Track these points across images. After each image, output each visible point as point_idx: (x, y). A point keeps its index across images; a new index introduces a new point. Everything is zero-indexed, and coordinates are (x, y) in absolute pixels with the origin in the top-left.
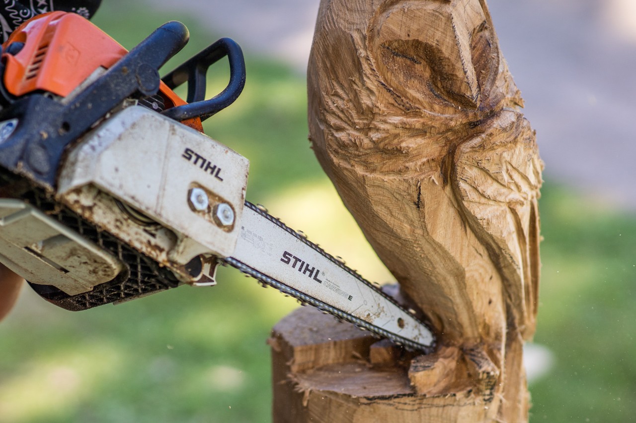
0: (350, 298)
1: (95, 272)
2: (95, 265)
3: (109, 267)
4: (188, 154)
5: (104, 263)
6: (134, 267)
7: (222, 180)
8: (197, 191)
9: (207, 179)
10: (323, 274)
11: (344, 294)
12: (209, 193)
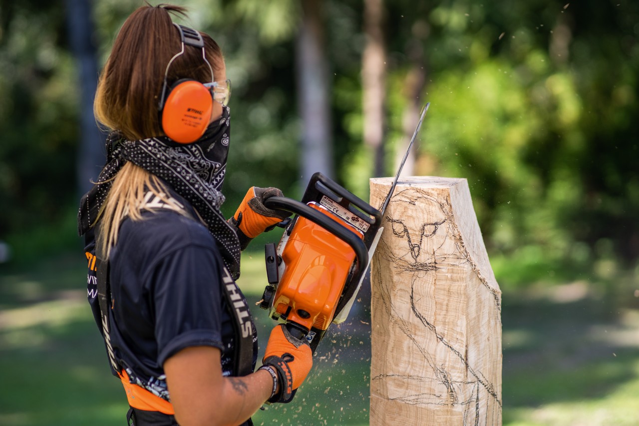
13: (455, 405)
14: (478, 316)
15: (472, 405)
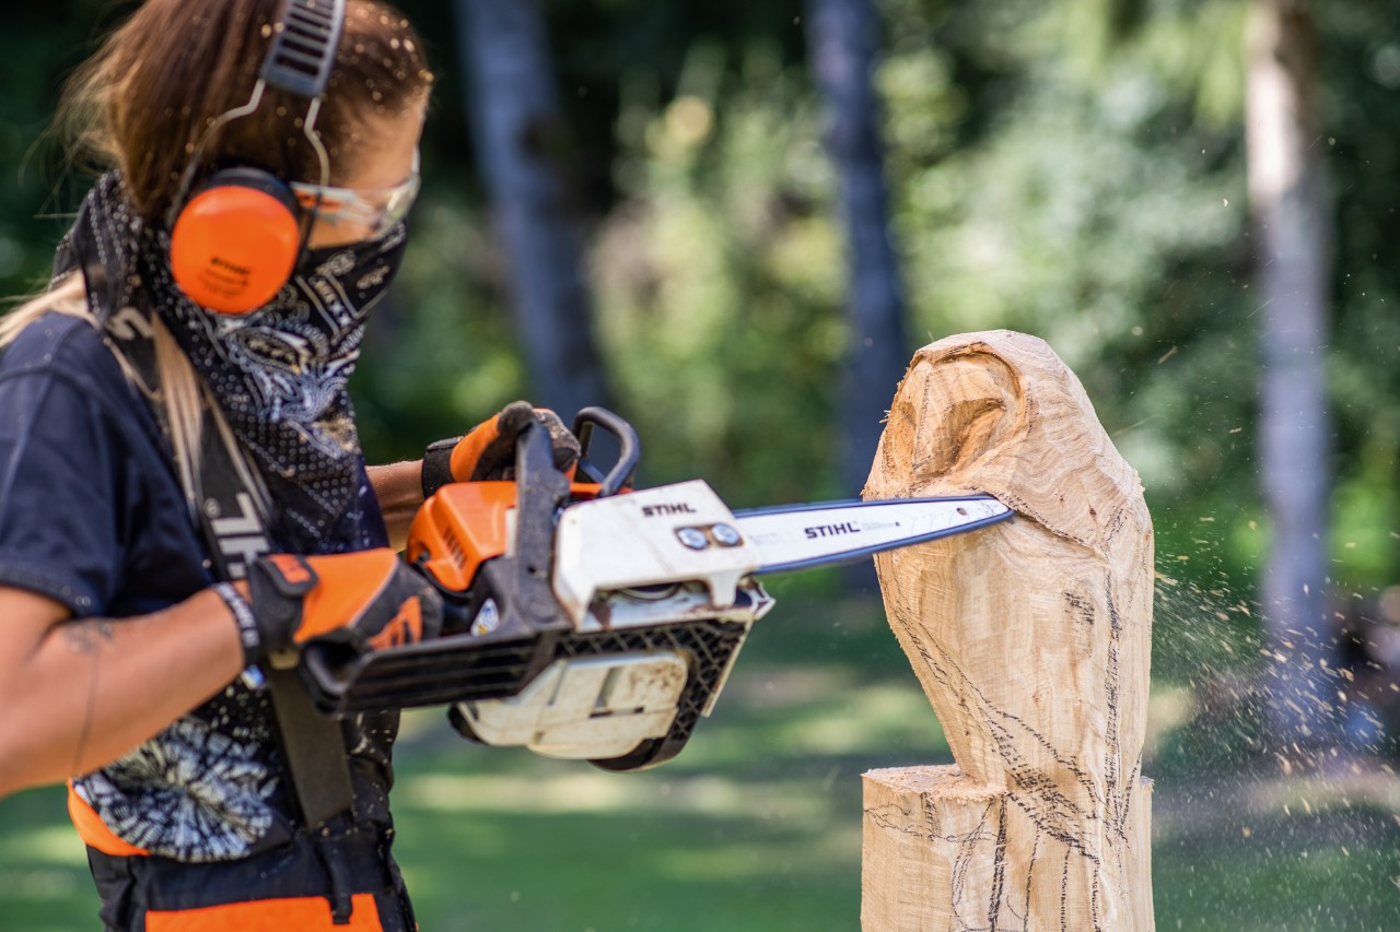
0: (897, 524)
1: (666, 684)
2: (661, 675)
3: (674, 667)
4: (648, 511)
5: (667, 666)
6: (695, 645)
7: (693, 511)
8: (682, 534)
9: (682, 519)
10: (855, 522)
11: (891, 525)
12: (698, 528)
13: (936, 840)
14: (1000, 638)
15: (982, 849)
